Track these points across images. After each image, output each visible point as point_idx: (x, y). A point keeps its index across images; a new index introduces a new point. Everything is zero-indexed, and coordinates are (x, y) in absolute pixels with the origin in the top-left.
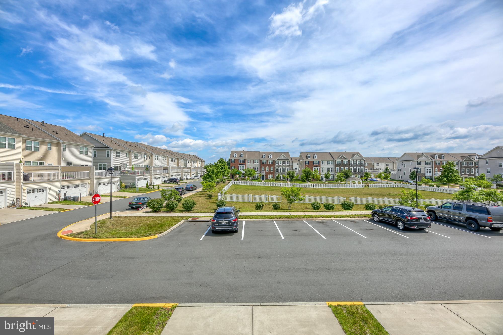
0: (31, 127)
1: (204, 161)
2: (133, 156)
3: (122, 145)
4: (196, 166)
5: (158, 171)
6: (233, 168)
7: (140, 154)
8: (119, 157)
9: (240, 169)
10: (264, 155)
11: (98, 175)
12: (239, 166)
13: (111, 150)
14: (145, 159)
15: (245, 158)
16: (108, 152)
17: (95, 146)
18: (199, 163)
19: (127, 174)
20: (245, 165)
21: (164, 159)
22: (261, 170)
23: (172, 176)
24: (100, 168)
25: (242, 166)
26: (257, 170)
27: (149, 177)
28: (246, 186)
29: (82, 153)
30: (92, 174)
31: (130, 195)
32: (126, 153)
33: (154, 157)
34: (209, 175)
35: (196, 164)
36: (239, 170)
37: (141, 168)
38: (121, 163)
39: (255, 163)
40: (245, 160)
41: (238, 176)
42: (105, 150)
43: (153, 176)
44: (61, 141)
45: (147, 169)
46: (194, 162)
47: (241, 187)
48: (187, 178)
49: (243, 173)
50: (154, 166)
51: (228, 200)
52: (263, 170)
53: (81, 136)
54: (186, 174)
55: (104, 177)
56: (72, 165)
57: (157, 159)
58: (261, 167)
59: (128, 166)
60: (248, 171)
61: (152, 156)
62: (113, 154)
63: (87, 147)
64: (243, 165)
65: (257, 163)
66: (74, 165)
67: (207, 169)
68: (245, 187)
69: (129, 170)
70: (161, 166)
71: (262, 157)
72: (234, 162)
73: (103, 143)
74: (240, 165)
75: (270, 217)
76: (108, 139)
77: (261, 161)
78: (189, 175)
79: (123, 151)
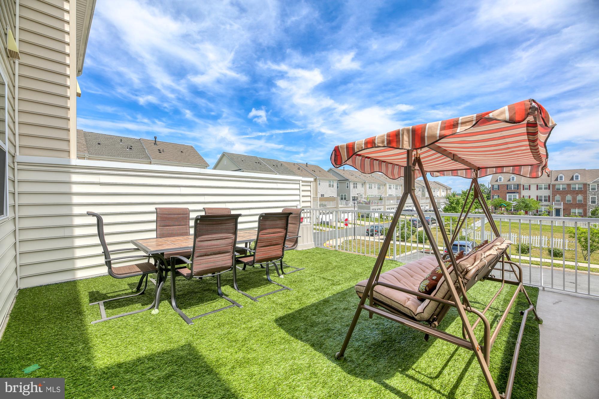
0: (301, 168)
1: (450, 189)
2: (368, 186)
3: (358, 176)
4: (439, 195)
5: (392, 202)
6: (496, 197)
7: (374, 184)
8: (356, 188)
9: (510, 199)
10: (561, 175)
11: (342, 205)
12: (508, 195)
13: (350, 182)
14: (378, 189)
15: (518, 183)
16: (347, 184)
17: (338, 180)
18: (443, 191)
19: (363, 204)
20: (519, 193)
21: (398, 187)
22: (553, 200)
23: (407, 207)
24: (342, 199)
25: (512, 195)
26: (545, 201)
27: (382, 207)
28: (516, 224)
29: (330, 186)
30: (337, 204)
31: (367, 224)
32: (361, 184)
33: (388, 186)
34: (452, 207)
35: (438, 192)
36: (507, 200)
37: (375, 198)
38: (358, 194)
39: (541, 189)
40: (518, 185)
41: (503, 209)
42: (346, 182)
43: (387, 207)
44: (318, 178)
45: (381, 199)
46: (435, 190)
47: (506, 224)
48: (426, 209)
49: (513, 204)
50: (388, 195)
51: (478, 238)
52: (558, 201)
53: (328, 171)
54: (425, 204)
55: (346, 206)
56: (324, 196)
57: (390, 188)
58: (554, 196)
59: (363, 196)
60: (523, 202)
61: (385, 185)
62: (352, 186)
63: (333, 180)
64: (514, 193)
65: (545, 188)
66: (325, 196)
67: (449, 199)
68: (514, 225)
69: (364, 200)
70: (395, 196)
71: (557, 180)
72: (498, 189)
73: (344, 176)
74: (508, 193)
75: (535, 263)
76: (347, 172)
77: (554, 186)
78: (429, 206)
79: (359, 182)
